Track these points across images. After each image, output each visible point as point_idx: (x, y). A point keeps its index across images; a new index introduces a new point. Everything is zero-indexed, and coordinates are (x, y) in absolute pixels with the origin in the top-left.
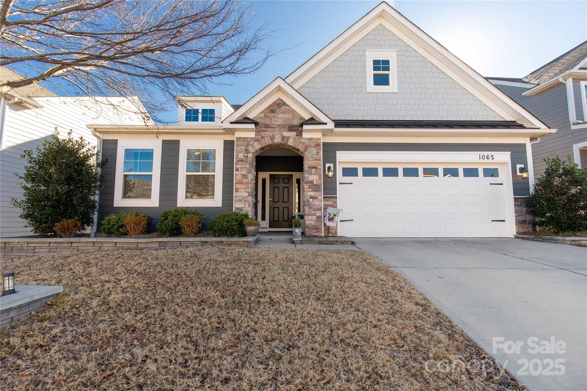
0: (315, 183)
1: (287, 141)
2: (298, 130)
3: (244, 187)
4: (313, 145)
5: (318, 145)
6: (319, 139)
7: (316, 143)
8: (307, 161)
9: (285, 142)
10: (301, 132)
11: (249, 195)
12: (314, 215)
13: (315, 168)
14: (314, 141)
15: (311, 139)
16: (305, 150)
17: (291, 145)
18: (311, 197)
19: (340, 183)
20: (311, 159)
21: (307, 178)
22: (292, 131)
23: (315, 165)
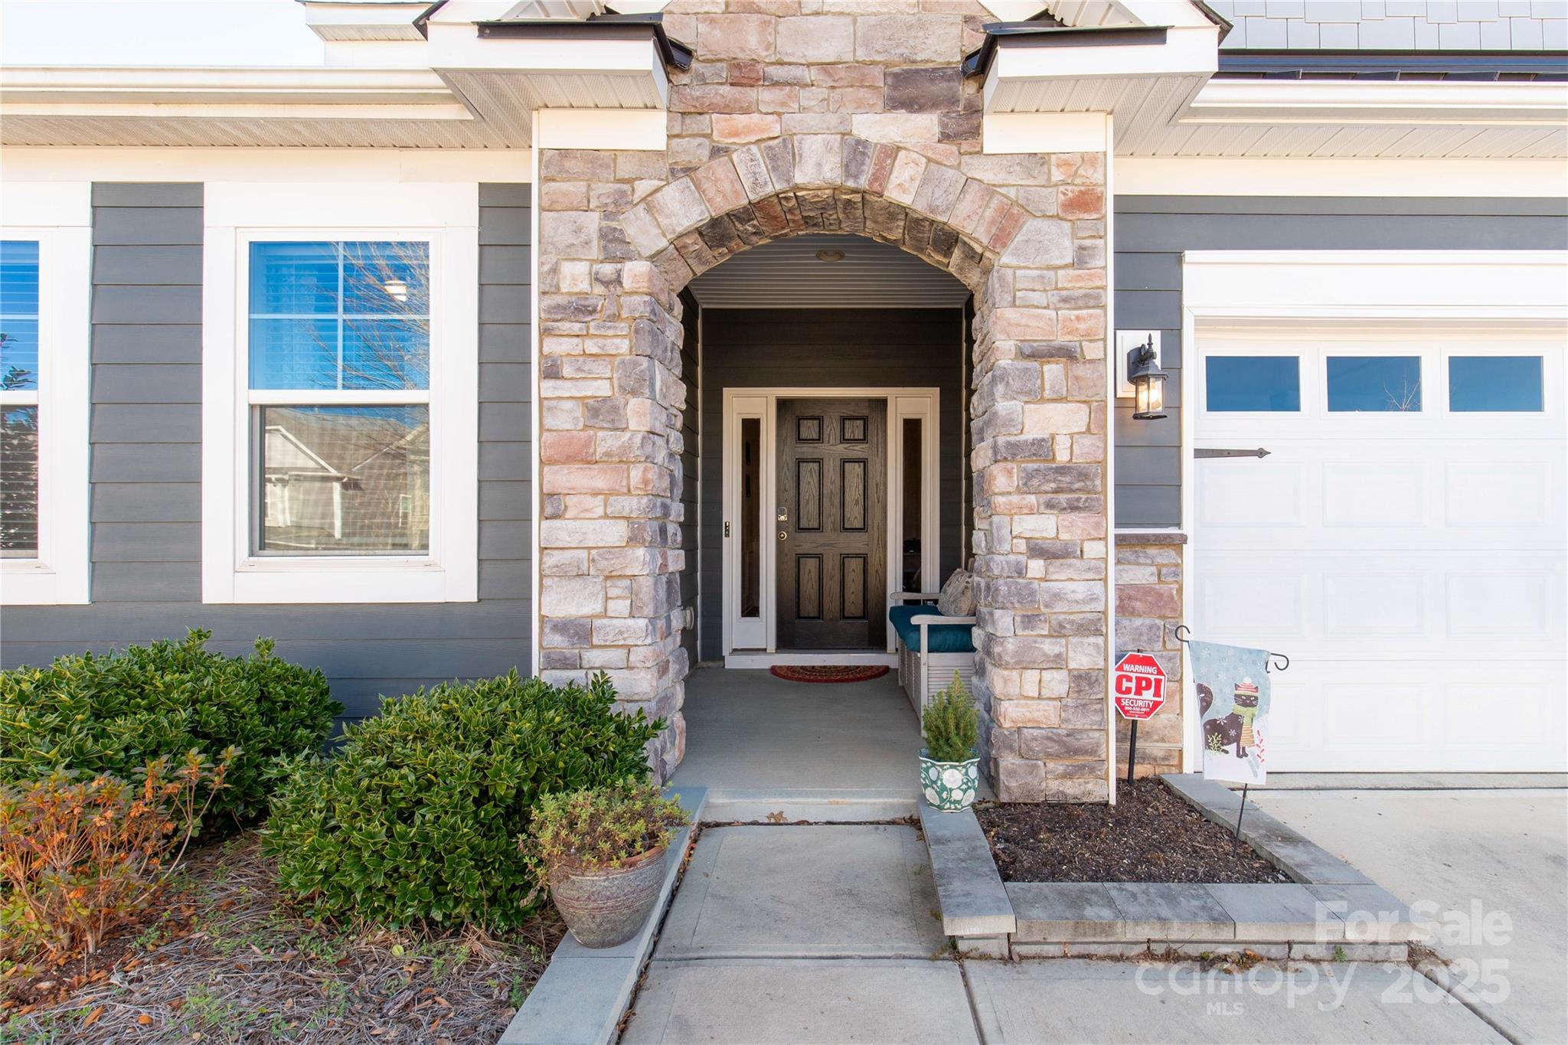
0: (1062, 456)
1: (881, 175)
2: (954, 101)
3: (601, 483)
4: (1053, 200)
5: (1085, 202)
6: (1091, 160)
7: (1072, 191)
8: (1009, 314)
9: (863, 182)
10: (975, 111)
11: (633, 540)
12: (1058, 662)
13: (1068, 355)
14: (1057, 176)
15: (1041, 160)
16: (1001, 238)
17: (906, 200)
18: (1037, 550)
19: (1200, 453)
20: (1038, 298)
21: (1009, 422)
22: (912, 105)
23: (1061, 339)
